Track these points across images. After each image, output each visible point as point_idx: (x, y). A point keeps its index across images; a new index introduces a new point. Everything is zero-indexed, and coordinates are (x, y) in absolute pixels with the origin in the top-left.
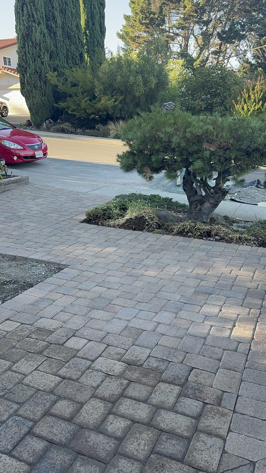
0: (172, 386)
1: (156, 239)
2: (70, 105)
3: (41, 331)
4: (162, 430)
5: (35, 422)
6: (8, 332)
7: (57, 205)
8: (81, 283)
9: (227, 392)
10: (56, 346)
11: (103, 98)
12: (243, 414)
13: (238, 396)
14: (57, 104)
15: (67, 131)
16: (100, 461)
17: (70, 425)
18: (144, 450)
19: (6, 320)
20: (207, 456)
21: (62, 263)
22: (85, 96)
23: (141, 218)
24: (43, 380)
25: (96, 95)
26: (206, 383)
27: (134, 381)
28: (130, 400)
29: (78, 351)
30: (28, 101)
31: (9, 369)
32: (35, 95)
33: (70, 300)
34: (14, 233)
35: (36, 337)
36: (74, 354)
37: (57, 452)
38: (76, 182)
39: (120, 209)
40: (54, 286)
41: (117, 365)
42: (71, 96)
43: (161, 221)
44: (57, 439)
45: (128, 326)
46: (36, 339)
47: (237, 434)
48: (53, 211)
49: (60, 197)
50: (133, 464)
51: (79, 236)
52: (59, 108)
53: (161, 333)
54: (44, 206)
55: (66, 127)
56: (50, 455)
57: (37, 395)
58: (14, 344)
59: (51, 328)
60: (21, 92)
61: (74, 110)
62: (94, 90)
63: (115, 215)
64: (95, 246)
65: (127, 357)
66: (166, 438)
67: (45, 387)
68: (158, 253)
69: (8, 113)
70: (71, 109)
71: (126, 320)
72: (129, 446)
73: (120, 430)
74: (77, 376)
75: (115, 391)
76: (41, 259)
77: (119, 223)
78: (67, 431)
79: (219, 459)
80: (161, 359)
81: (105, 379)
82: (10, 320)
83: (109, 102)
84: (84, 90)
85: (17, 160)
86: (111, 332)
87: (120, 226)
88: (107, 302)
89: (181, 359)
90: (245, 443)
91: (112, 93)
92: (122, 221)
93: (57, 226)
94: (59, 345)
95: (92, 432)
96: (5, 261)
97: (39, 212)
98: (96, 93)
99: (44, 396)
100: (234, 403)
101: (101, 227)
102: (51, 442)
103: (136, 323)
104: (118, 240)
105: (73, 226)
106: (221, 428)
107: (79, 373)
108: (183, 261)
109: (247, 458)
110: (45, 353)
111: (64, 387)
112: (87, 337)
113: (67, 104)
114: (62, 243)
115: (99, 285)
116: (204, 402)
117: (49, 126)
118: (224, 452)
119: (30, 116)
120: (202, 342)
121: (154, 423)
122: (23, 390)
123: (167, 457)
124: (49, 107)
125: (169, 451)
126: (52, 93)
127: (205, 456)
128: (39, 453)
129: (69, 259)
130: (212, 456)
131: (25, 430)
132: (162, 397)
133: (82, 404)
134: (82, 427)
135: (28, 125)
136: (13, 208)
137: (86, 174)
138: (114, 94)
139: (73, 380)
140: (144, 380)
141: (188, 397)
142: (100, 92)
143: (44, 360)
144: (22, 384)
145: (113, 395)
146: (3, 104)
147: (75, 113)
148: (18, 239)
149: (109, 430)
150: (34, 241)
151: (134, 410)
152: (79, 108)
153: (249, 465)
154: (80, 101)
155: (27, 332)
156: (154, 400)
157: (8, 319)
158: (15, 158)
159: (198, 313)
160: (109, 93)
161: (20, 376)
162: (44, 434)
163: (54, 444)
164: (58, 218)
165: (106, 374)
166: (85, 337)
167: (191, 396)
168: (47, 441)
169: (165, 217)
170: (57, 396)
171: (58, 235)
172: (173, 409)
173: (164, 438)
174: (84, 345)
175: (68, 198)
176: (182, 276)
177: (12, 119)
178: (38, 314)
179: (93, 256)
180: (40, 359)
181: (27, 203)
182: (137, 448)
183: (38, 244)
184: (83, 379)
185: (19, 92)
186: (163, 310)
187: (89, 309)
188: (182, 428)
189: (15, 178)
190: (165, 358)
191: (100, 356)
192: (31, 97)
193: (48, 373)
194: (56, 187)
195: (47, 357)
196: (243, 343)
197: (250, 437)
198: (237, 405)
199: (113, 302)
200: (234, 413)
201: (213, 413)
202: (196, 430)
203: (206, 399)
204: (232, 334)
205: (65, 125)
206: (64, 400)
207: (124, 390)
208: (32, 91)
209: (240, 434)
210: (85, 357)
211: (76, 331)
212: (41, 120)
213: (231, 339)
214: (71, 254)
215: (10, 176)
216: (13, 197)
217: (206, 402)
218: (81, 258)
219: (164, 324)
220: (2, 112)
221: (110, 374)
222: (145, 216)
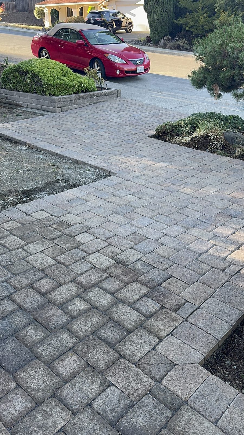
0: (143, 287)
1: (213, 159)
2: (188, 21)
3: (63, 223)
4: (111, 319)
5: (17, 290)
6: (37, 219)
7: (136, 118)
8: (119, 190)
9: (190, 303)
10: (67, 237)
11: (222, 14)
12: (192, 324)
13: (198, 308)
14: (177, 20)
15: (182, 48)
16: (48, 330)
17: (41, 298)
18: (87, 330)
19: (41, 210)
20: (136, 349)
21: (112, 171)
22: (204, 12)
23: (206, 137)
24: (42, 261)
25: (216, 10)
26: (175, 291)
27: (113, 276)
28: (100, 290)
29: (83, 244)
30: (149, 17)
31: (22, 247)
32: (156, 11)
33: (100, 202)
34: (87, 141)
35: (56, 227)
36: (78, 246)
37: (20, 315)
38: (165, 98)
39: (191, 127)
40: (94, 189)
41: (107, 261)
42: (191, 12)
43: (228, 142)
44: (25, 306)
45: (137, 232)
46: (55, 229)
47: (175, 338)
48: (129, 124)
49: (143, 111)
50: (72, 338)
51: (141, 149)
52: (178, 24)
53: (162, 243)
54: (124, 119)
55: (182, 44)
56: (13, 316)
57: (31, 270)
58: (36, 229)
59: (72, 223)
60: (144, 7)
61: (192, 26)
62: (215, 6)
63: (184, 133)
64: (150, 159)
65: (120, 256)
66: (110, 326)
67: (40, 266)
68: (206, 173)
69: (133, 29)
70: (189, 25)
71: (138, 227)
72: (77, 324)
73: (78, 311)
74: (70, 263)
75: (93, 280)
76: (96, 165)
77: (186, 141)
78: (36, 302)
79: (146, 353)
80: (148, 264)
81: (91, 270)
82: (44, 211)
83: (228, 18)
84: (205, 5)
85: (119, 74)
86: (119, 234)
87: (186, 143)
88: (130, 210)
89: (166, 266)
90: (177, 347)
91: (233, 9)
92: (188, 139)
93: (127, 138)
94: (70, 236)
95: (55, 307)
96: (69, 163)
97: (117, 124)
98: (216, 9)
99: (35, 272)
100: (190, 313)
101: (166, 143)
102: (20, 307)
103: (145, 232)
104: (175, 156)
105: (141, 140)
106: (164, 329)
107: (73, 261)
108: (226, 183)
109: (171, 359)
110: (55, 241)
111: (55, 269)
112: (96, 235)
113: (185, 20)
114: (122, 154)
115: (133, 194)
116: (163, 306)
117: (167, 43)
118: (154, 349)
119: (150, 32)
120: (195, 257)
121: (109, 311)
122: (22, 265)
123: (102, 340)
124: (168, 23)
125: (107, 336)
126: (173, 8)
127: (135, 348)
128: (7, 313)
129: (119, 169)
130: (141, 349)
131: (7, 293)
132: (129, 293)
133: (60, 285)
134: (50, 302)
135: (147, 41)
136: (96, 118)
137: (181, 91)
138: (234, 9)
139: (65, 266)
140: (122, 277)
141: (151, 299)
142: (221, 7)
143: (52, 246)
144: (25, 260)
145: (89, 283)
146: (129, 20)
147: (192, 30)
148: (87, 146)
149: (70, 309)
150: (99, 149)
151: (99, 298)
152: (197, 25)
153: (168, 365)
154: (199, 17)
155: (51, 222)
156: (120, 295)
157: (43, 210)
158: (118, 72)
159: (210, 232)
160: (230, 9)
161: (26, 254)
162: (18, 300)
163: (22, 309)
164: (131, 131)
165: (94, 266)
166: (94, 235)
167: (154, 299)
168: (18, 306)
169: (232, 138)
170: (45, 274)
171: (123, 146)
172: (132, 305)
173: (109, 326)
174: (90, 240)
175: (150, 113)
176: (216, 197)
177: (135, 35)
178: (68, 210)
179: (143, 168)
180: (50, 244)
181: (111, 115)
182: (83, 327)
183: (101, 153)
184: (73, 266)
185: (142, 8)
186: (178, 225)
187: (112, 212)
188: (129, 322)
189: (108, 90)
190: (152, 264)
191: (98, 251)
192: (153, 13)
193: (49, 256)
194: (144, 102)
195: (56, 244)
196: (235, 265)
197: (186, 344)
198: (191, 316)
199: (135, 211)
200: (185, 321)
201: (165, 316)
202: (140, 326)
203: (166, 304)
204: (230, 255)
205: (182, 42)
206: (48, 278)
207: (101, 281)
208: (154, 6)
209: (178, 339)
210: (85, 249)
211: (90, 229)
212: (159, 36)
213: (226, 259)
214: (125, 164)
215: (104, 89)
216: (102, 108)
217: (165, 306)
218: (131, 168)
219: (169, 236)
220: (127, 28)
221: (97, 267)
222: (211, 136)
